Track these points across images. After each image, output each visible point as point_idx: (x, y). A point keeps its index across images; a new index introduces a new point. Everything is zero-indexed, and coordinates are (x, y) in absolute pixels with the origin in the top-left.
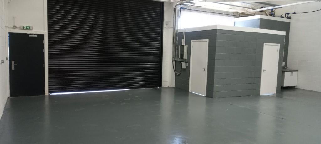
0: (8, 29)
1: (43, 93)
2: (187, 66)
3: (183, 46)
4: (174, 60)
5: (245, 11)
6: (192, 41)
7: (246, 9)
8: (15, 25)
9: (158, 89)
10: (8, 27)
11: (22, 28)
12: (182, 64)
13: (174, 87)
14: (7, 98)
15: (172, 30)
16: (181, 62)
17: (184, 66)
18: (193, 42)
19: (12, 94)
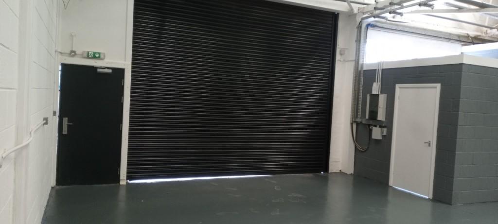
0: (60, 56)
1: (117, 179)
2: (385, 133)
3: (377, 96)
4: (355, 122)
5: (482, 32)
6: (398, 86)
7: (485, 29)
8: (74, 50)
9: (322, 176)
10: (61, 53)
11: (86, 55)
12: (373, 130)
13: (353, 173)
14: (51, 188)
15: (353, 63)
16: (369, 125)
17: (377, 133)
18: (400, 88)
19: (59, 181)
